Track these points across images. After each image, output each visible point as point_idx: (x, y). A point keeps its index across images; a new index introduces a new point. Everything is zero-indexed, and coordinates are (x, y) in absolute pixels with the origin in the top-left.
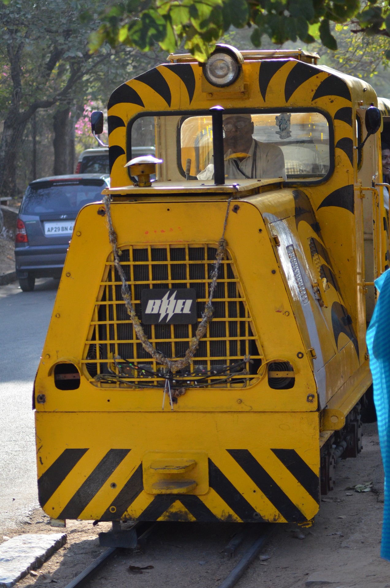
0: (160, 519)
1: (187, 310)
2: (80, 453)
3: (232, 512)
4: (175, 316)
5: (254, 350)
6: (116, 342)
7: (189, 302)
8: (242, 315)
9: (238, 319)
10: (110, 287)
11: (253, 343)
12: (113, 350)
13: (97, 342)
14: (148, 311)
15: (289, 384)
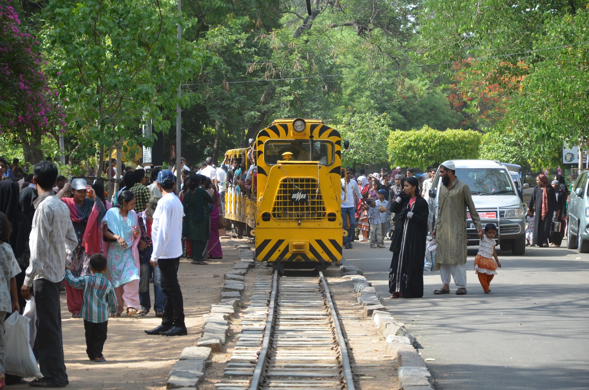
0: (294, 261)
1: (304, 197)
2: (270, 240)
3: (315, 258)
4: (301, 199)
5: (324, 209)
6: (282, 206)
7: (305, 195)
8: (321, 199)
9: (319, 200)
10: (281, 190)
11: (323, 207)
12: (281, 209)
13: (276, 206)
14: (293, 197)
15: (334, 220)
